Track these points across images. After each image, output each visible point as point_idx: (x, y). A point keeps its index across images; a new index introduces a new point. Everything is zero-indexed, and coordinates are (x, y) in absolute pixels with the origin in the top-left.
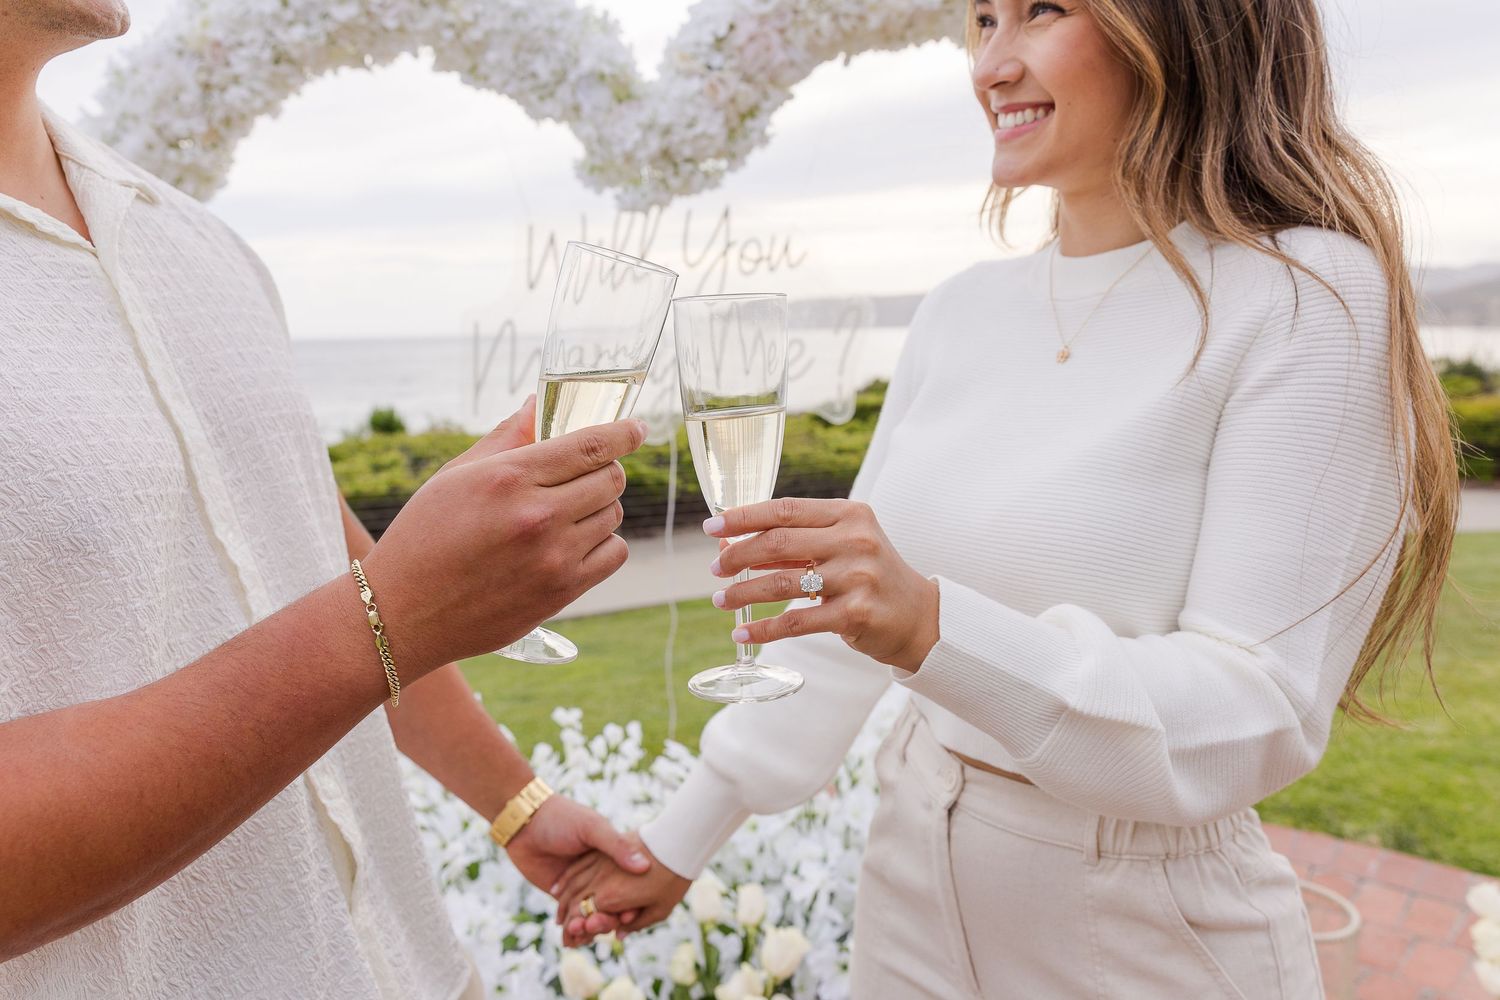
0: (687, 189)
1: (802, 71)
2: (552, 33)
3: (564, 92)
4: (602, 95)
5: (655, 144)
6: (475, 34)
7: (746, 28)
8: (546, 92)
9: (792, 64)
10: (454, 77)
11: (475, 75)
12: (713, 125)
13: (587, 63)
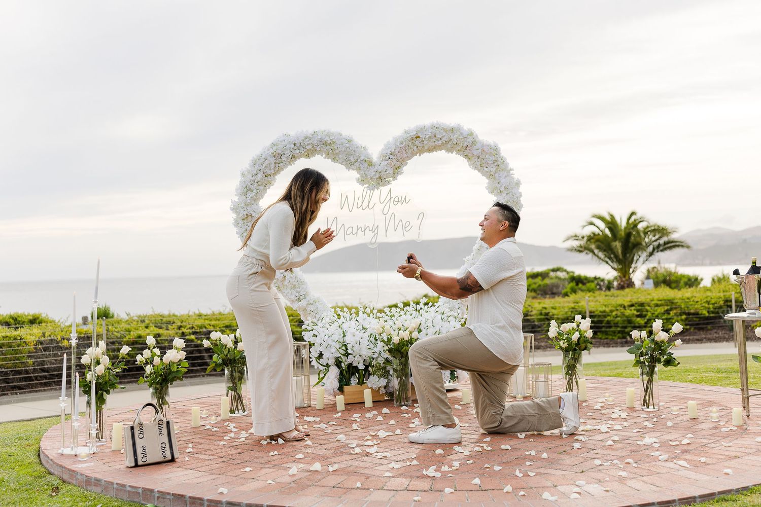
0: (384, 185)
1: (409, 158)
2: (355, 151)
3: (357, 164)
4: (366, 165)
5: (378, 175)
6: (337, 151)
7: (398, 149)
8: (352, 164)
9: (408, 157)
10: (330, 160)
11: (334, 160)
12: (390, 171)
13: (362, 158)
